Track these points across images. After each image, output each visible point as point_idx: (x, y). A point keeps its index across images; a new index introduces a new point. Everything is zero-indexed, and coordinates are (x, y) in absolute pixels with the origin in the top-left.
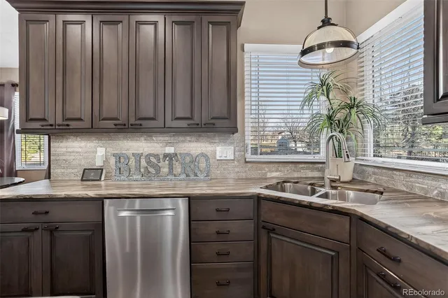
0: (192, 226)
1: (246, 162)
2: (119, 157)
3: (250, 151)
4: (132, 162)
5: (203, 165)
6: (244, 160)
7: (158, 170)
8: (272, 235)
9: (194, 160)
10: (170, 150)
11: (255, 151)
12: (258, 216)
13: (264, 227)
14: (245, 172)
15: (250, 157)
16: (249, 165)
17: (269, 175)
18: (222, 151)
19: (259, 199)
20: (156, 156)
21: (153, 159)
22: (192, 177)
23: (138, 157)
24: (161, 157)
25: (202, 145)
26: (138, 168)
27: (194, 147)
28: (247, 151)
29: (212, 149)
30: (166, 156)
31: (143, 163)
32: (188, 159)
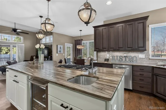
0: (133, 72)
1: (150, 59)
2: (112, 56)
3: (151, 56)
4: (116, 58)
5: (135, 59)
6: (148, 58)
7: (122, 60)
8: (157, 77)
9: (132, 58)
10: (125, 55)
11: (153, 56)
12: (153, 72)
13: (154, 75)
14: (149, 62)
15: (151, 57)
16: (151, 60)
17: (158, 63)
18: (141, 55)
19: (153, 67)
20: (122, 56)
21: (121, 57)
22: (132, 62)
23: (117, 56)
24: (123, 57)
25: (135, 54)
26: (117, 59)
27: (132, 54)
28: (150, 56)
29: (138, 55)
30: (124, 56)
31: (118, 58)
32: (130, 58)
